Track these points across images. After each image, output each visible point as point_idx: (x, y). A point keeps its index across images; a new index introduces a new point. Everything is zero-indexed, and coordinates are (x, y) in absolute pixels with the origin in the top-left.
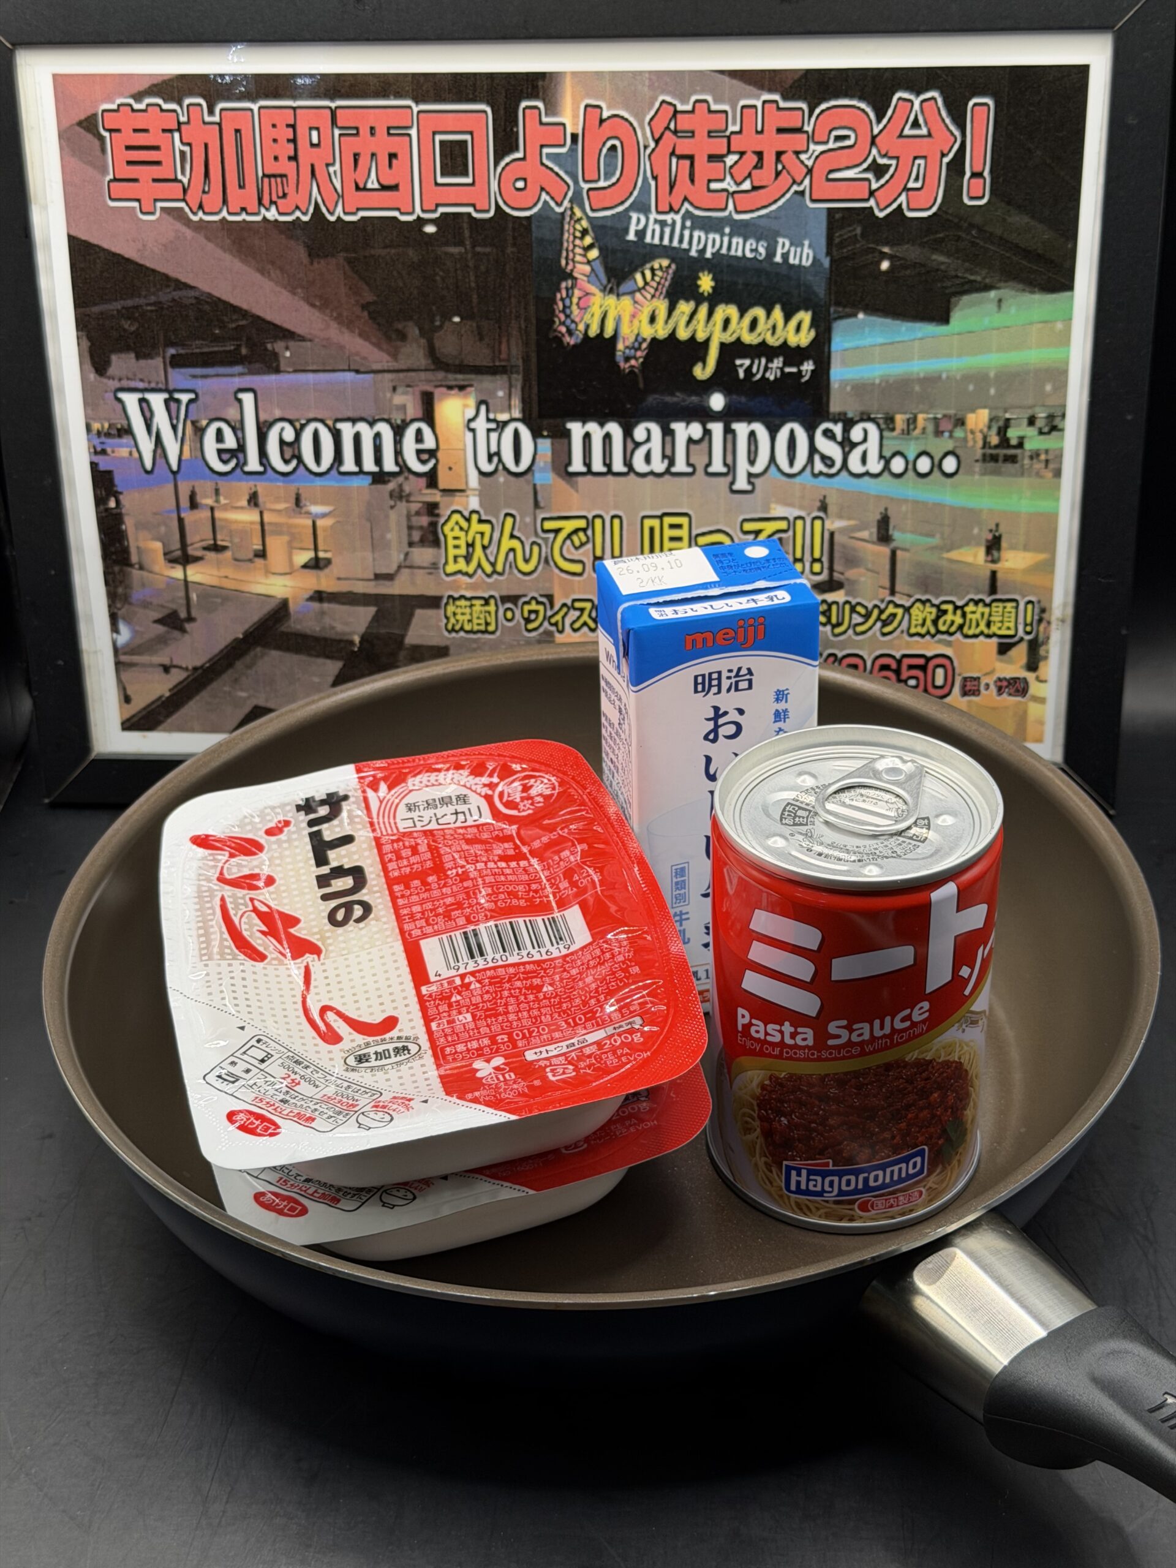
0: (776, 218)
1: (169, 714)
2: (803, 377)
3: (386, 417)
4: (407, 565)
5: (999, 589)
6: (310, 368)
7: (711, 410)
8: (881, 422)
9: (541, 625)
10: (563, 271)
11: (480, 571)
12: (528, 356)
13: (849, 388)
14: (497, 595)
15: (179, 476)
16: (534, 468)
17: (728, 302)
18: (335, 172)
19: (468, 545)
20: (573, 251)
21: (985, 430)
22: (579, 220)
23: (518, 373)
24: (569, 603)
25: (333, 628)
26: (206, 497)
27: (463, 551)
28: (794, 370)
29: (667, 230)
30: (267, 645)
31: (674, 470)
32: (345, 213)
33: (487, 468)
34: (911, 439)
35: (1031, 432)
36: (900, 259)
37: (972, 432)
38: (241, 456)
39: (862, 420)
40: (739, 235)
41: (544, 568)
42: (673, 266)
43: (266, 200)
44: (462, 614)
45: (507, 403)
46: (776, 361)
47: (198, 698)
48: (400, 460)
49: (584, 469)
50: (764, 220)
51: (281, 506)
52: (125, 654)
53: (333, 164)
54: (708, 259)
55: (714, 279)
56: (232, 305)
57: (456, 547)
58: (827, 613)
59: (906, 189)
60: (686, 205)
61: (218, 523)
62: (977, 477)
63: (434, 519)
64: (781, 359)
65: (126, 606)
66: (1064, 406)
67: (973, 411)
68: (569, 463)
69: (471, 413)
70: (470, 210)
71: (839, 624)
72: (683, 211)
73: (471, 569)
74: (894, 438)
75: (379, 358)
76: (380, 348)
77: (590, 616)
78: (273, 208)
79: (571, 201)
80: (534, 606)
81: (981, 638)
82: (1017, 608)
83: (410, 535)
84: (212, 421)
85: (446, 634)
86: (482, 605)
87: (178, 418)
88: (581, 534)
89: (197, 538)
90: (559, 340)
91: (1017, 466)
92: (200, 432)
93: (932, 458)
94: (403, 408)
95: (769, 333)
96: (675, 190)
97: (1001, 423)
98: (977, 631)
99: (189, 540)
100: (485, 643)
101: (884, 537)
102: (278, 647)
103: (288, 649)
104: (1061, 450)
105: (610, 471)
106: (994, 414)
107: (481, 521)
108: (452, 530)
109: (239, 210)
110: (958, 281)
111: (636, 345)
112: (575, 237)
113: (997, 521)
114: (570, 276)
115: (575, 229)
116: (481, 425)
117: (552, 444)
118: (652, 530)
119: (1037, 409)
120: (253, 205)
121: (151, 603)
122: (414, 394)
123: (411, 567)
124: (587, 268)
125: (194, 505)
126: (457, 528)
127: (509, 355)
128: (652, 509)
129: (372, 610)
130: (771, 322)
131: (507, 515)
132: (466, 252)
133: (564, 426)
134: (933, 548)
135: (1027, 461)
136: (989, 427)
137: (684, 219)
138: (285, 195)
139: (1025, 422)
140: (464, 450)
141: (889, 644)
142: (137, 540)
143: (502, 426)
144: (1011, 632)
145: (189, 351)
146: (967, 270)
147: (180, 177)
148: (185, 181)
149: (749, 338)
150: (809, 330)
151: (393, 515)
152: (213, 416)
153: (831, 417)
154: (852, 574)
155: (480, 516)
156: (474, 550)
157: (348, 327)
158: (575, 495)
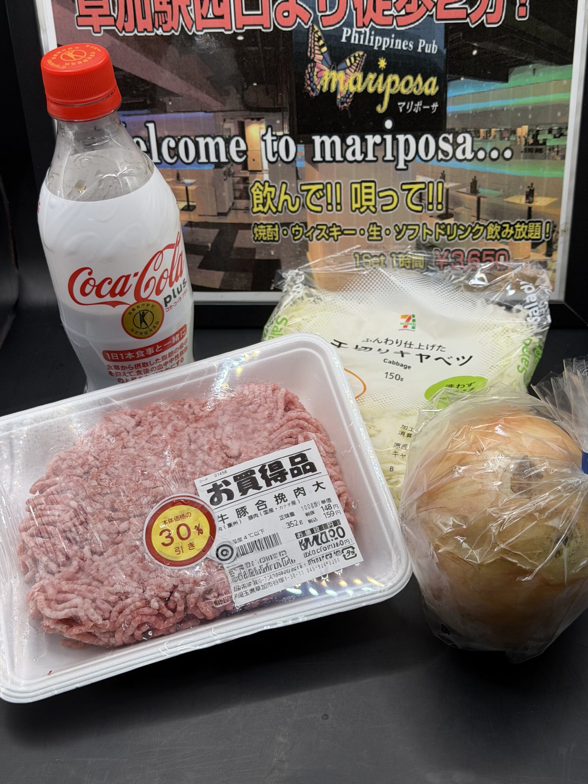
0: (418, 29)
2: (433, 111)
3: (221, 134)
4: (234, 208)
5: (532, 216)
6: (182, 110)
7: (386, 128)
8: (473, 133)
9: (301, 237)
10: (309, 58)
11: (270, 211)
12: (292, 102)
13: (456, 116)
14: (278, 222)
16: (297, 159)
17: (394, 73)
18: (191, 10)
19: (264, 198)
20: (314, 48)
21: (526, 136)
22: (317, 32)
23: (287, 111)
24: (315, 226)
25: (198, 240)
27: (261, 201)
28: (428, 107)
29: (362, 36)
31: (367, 159)
32: (197, 31)
33: (272, 159)
34: (488, 142)
35: (550, 137)
36: (482, 49)
37: (520, 137)
39: (463, 132)
40: (399, 38)
41: (302, 209)
42: (365, 55)
43: (157, 25)
44: (261, 232)
45: (282, 126)
46: (418, 103)
48: (228, 156)
49: (321, 159)
50: (411, 31)
51: (170, 180)
53: (190, 6)
54: (383, 51)
55: (386, 61)
56: (141, 79)
57: (258, 199)
58: (445, 230)
59: (485, 13)
60: (372, 23)
62: (522, 160)
63: (247, 185)
64: (421, 102)
66: (567, 123)
67: (520, 126)
68: (314, 157)
69: (263, 132)
70: (261, 28)
71: (451, 235)
72: (370, 26)
73: (265, 210)
74: (480, 141)
75: (215, 105)
76: (217, 100)
77: (325, 232)
78: (160, 29)
79: (312, 22)
80: (297, 228)
81: (523, 241)
82: (542, 225)
83: (234, 194)
85: (254, 242)
86: (271, 228)
88: (320, 192)
90: (307, 94)
91: (543, 154)
93: (498, 151)
94: (229, 130)
95: (415, 89)
96: (366, 16)
97: (534, 132)
98: (521, 237)
100: (274, 246)
101: (474, 190)
104: (565, 145)
105: (334, 160)
106: (531, 128)
107: (270, 186)
108: (256, 190)
109: (143, 30)
110: (513, 60)
111: (347, 96)
112: (315, 41)
113: (532, 182)
114: (313, 61)
115: (314, 37)
116: (269, 138)
117: (305, 147)
118: (356, 189)
119: (553, 125)
120: (150, 28)
122: (234, 122)
123: (236, 209)
124: (321, 57)
126: (258, 190)
127: (282, 102)
128: (356, 179)
129: (217, 231)
130: (416, 83)
131: (283, 183)
132: (259, 50)
133: (311, 138)
134: (500, 196)
135: (547, 152)
136: (528, 135)
137: (371, 30)
138: (166, 22)
139: (547, 132)
140: (261, 151)
141: (476, 244)
143: (279, 138)
144: (539, 237)
146: (517, 54)
147: (112, 14)
148: (115, 15)
149: (404, 91)
150: (436, 87)
151: (226, 184)
152: (134, 135)
153: (447, 131)
154: (457, 210)
155: (269, 184)
156: (267, 201)
157: (200, 89)
158: (317, 172)
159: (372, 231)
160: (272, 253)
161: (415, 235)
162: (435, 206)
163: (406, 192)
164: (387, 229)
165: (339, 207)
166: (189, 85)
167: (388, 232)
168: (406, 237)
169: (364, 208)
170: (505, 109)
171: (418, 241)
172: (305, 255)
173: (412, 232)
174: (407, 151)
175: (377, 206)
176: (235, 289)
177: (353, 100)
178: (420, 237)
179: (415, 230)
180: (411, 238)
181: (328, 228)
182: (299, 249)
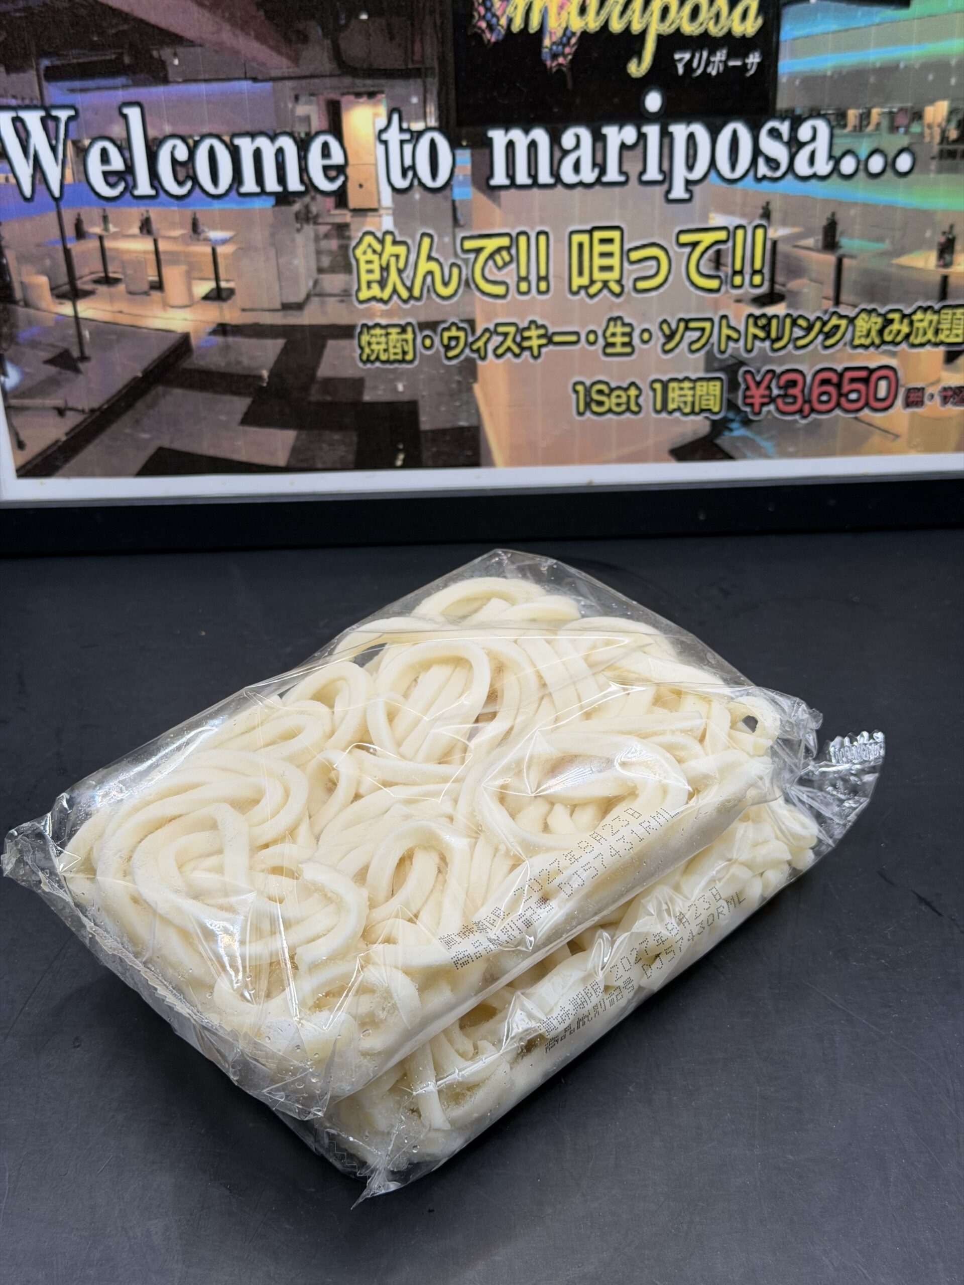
1: (67, 460)
2: (747, 70)
3: (288, 130)
4: (317, 293)
5: (949, 295)
6: (202, 77)
7: (647, 111)
9: (462, 351)
11: (395, 297)
12: (444, 57)
13: (797, 82)
14: (414, 322)
15: (62, 204)
16: (454, 182)
19: (382, 269)
21: (944, 124)
23: (433, 74)
24: (492, 327)
25: (239, 363)
26: (93, 224)
27: (376, 276)
28: (738, 63)
30: (168, 383)
31: (605, 179)
33: (401, 183)
34: (863, 137)
37: (930, 126)
38: (129, 179)
39: (811, 117)
41: (464, 292)
44: (376, 343)
45: (422, 111)
46: (718, 54)
47: (97, 441)
48: (305, 178)
49: (506, 182)
51: (177, 233)
52: (15, 397)
56: (110, 8)
57: (370, 271)
58: (766, 328)
61: (108, 254)
62: (932, 175)
63: (345, 242)
64: (724, 52)
65: (13, 346)
67: (932, 102)
68: (491, 175)
69: (382, 122)
71: (779, 339)
73: (386, 295)
74: (846, 136)
75: (279, 63)
76: (279, 52)
77: (514, 340)
80: (454, 332)
81: (928, 348)
83: (318, 260)
84: (94, 140)
85: (361, 365)
86: (399, 333)
87: (57, 138)
88: (504, 254)
89: (86, 271)
90: (478, 36)
92: (82, 153)
93: (885, 156)
94: (307, 119)
95: (712, 23)
97: (961, 116)
98: (924, 340)
99: (78, 273)
100: (403, 373)
101: (830, 242)
102: (181, 385)
103: (191, 386)
105: (535, 183)
106: (954, 105)
107: (395, 243)
108: (365, 253)
111: (565, 40)
113: (950, 222)
116: (394, 136)
117: (472, 155)
118: (581, 245)
121: (40, 343)
122: (318, 104)
123: (320, 295)
125: (80, 234)
126: (369, 251)
127: (423, 56)
128: (581, 223)
129: (280, 343)
130: (714, 10)
131: (423, 235)
133: (485, 135)
134: (883, 254)
136: (949, 121)
140: (376, 165)
141: (831, 358)
142: (20, 274)
143: (416, 136)
144: (959, 340)
145: (65, 62)
149: (689, 29)
150: (756, 18)
151: (300, 239)
152: (97, 135)
153: (777, 114)
154: (794, 285)
155: (394, 237)
156: (388, 274)
157: (242, 29)
158: (497, 210)
159: (614, 335)
160: (400, 387)
161: (703, 341)
162: (747, 277)
163: (687, 250)
164: (644, 331)
165: (543, 286)
166: (218, 19)
167: (646, 336)
168: (684, 345)
169: (598, 286)
170: (902, 65)
171: (710, 354)
172: (470, 389)
173: (697, 334)
174: (691, 160)
175: (624, 282)
176: (320, 466)
177: (577, 50)
178: (713, 345)
179: (703, 330)
180: (695, 347)
181: (520, 331)
182: (457, 378)
